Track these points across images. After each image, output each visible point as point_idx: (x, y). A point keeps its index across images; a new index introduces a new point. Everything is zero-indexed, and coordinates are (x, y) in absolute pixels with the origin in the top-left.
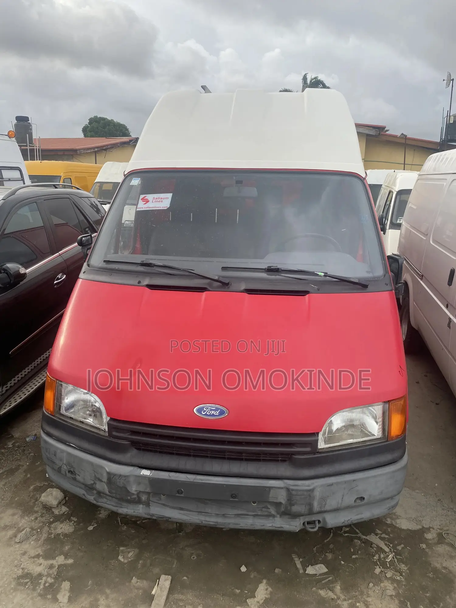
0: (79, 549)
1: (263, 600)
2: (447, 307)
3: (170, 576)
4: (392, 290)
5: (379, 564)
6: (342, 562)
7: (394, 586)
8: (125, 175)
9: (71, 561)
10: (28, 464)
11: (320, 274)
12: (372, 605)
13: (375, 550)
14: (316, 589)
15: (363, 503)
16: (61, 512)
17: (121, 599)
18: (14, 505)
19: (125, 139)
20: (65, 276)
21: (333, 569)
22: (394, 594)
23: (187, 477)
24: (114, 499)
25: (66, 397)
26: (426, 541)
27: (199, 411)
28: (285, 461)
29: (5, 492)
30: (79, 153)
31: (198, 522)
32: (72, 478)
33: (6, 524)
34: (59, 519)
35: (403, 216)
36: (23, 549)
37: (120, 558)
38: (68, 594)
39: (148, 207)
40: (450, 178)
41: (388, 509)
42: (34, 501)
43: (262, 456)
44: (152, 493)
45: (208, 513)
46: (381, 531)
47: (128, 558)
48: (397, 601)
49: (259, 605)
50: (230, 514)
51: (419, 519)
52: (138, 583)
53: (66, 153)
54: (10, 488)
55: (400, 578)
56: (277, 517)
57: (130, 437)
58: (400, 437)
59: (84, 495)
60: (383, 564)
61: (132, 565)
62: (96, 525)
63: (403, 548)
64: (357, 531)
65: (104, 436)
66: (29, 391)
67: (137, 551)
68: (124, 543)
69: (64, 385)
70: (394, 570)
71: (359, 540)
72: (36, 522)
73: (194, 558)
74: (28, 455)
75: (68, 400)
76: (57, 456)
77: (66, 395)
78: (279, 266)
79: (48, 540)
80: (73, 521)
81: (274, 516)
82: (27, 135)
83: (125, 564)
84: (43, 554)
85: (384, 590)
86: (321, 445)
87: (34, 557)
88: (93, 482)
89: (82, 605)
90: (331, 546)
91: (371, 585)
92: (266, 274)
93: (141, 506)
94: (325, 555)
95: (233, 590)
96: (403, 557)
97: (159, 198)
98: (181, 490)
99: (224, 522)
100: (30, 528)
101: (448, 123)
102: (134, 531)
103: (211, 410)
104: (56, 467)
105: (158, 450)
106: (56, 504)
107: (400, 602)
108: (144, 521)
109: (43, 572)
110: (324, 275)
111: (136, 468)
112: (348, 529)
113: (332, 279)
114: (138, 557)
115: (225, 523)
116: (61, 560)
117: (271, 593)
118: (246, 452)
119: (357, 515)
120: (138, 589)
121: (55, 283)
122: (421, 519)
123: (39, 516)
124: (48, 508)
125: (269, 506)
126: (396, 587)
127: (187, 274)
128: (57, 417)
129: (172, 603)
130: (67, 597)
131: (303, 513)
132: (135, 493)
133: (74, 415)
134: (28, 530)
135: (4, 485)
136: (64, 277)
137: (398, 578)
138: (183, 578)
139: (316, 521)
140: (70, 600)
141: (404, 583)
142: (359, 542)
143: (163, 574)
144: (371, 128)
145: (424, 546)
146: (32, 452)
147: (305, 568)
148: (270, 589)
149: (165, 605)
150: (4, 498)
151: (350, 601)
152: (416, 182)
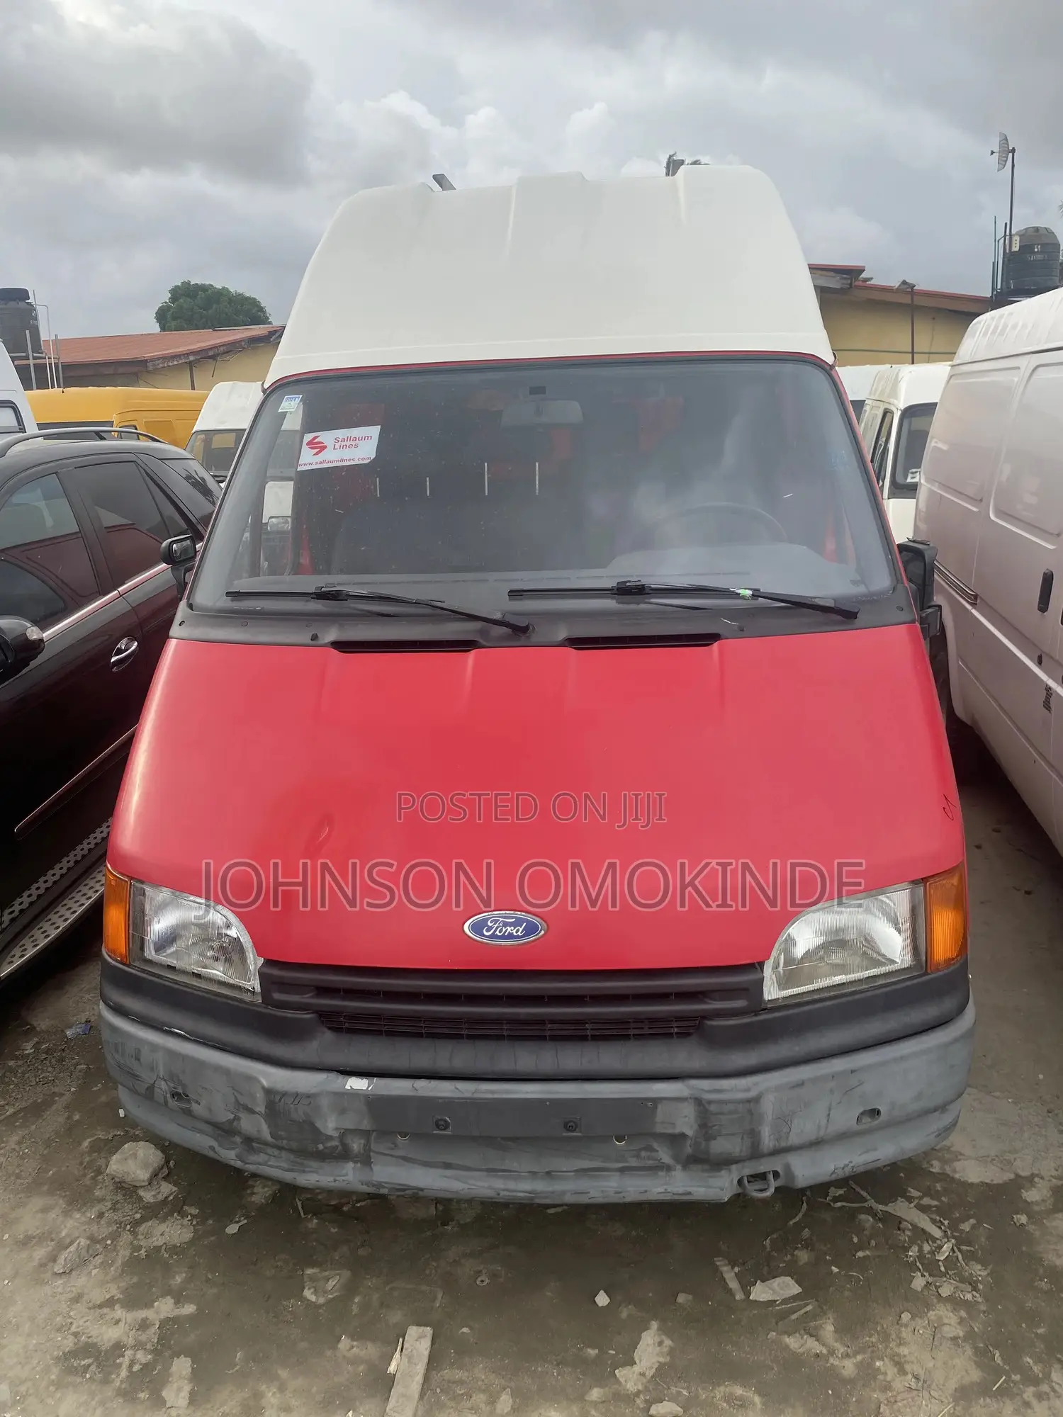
0: (208, 1280)
1: (654, 1370)
2: (1040, 662)
3: (429, 1328)
4: (913, 622)
5: (920, 1267)
6: (833, 1268)
7: (961, 1318)
8: (264, 391)
9: (190, 1309)
10: (73, 1089)
11: (742, 592)
12: (912, 1362)
13: (908, 1235)
14: (777, 1334)
15: (876, 1122)
16: (160, 1197)
17: (314, 1389)
18: (45, 1188)
19: (258, 330)
20: (136, 644)
21: (814, 1286)
22: (961, 1334)
23: (457, 1089)
24: (284, 1154)
25: (156, 919)
26: (1026, 1208)
27: (477, 928)
28: (688, 1035)
29: (22, 1158)
30: (151, 368)
31: (490, 1193)
32: (182, 1109)
33: (30, 1233)
34: (155, 1212)
35: (920, 467)
36: (74, 1289)
37: (308, 1294)
38: (187, 1388)
39: (324, 462)
40: (1026, 364)
41: (935, 1134)
42: (92, 1174)
43: (632, 1025)
44: (373, 1131)
45: (510, 1171)
46: (920, 1192)
47: (325, 1292)
48: (969, 1351)
49: (645, 1381)
50: (565, 1169)
51: (1007, 1158)
52: (355, 1349)
53: (121, 370)
54: (33, 1149)
55: (973, 1296)
56: (675, 1170)
57: (315, 1001)
58: (954, 964)
59: (212, 1148)
60: (931, 1266)
61: (338, 1307)
62: (246, 1221)
63: (973, 1227)
64: (864, 1194)
65: (252, 1003)
66: (66, 920)
67: (347, 1274)
68: (315, 1257)
69: (149, 890)
70: (958, 1279)
71: (868, 1214)
72: (102, 1223)
73: (482, 1281)
74: (73, 1068)
75: (160, 925)
76: (141, 1060)
77: (156, 913)
78: (644, 581)
79: (132, 1264)
80: (190, 1214)
81: (669, 1168)
82: (27, 332)
83: (320, 1306)
84: (121, 1296)
85: (936, 1328)
86: (772, 992)
87: (100, 1306)
88: (232, 1116)
89: (221, 1410)
90: (806, 1233)
91: (906, 1317)
92: (614, 601)
93: (351, 1165)
94: (793, 1255)
95: (581, 1349)
96: (977, 1247)
97: (349, 439)
98: (446, 1121)
99: (550, 1189)
100: (88, 1238)
101: (1008, 252)
102: (336, 1230)
103: (506, 925)
104: (142, 1088)
105: (385, 1029)
106: (146, 1178)
107: (977, 1351)
108: (358, 1205)
109: (125, 1339)
110: (753, 595)
111: (333, 1076)
112: (841, 1192)
113: (774, 603)
114: (350, 1290)
115: (553, 1192)
116: (165, 1308)
117: (671, 1352)
118: (594, 1020)
119: (865, 1152)
120: (354, 1361)
121: (113, 660)
122: (1011, 1157)
123: (108, 1208)
124: (126, 1189)
125: (655, 1145)
126: (965, 1318)
127: (428, 611)
128: (136, 967)
129: (438, 1390)
130: (185, 1394)
131: (737, 1155)
132: (336, 1134)
133: (177, 959)
134: (83, 1242)
135: (19, 1143)
136: (133, 648)
137: (969, 1297)
138: (461, 1331)
139: (768, 1174)
140: (193, 1400)
141: (983, 1308)
142: (871, 1219)
143: (413, 1325)
144: (832, 274)
145: (1023, 1219)
146: (82, 1061)
147: (749, 1288)
148: (668, 1342)
149: (422, 1396)
150: (22, 1173)
151: (859, 1358)
152: (948, 382)
